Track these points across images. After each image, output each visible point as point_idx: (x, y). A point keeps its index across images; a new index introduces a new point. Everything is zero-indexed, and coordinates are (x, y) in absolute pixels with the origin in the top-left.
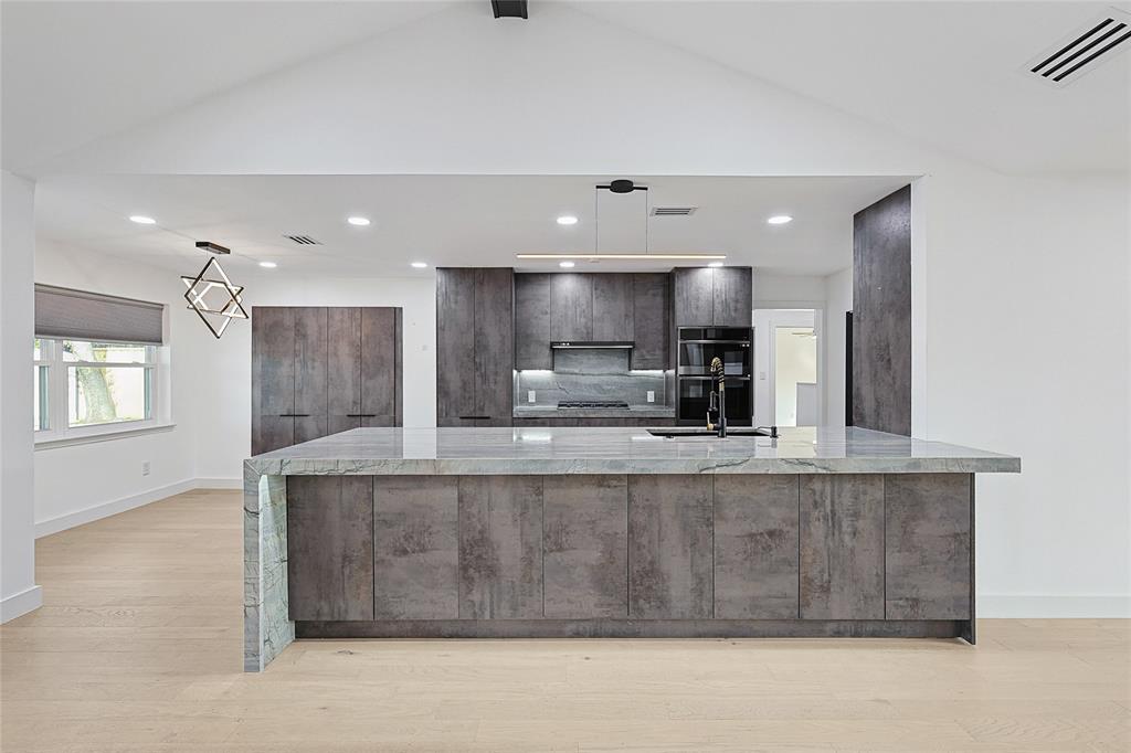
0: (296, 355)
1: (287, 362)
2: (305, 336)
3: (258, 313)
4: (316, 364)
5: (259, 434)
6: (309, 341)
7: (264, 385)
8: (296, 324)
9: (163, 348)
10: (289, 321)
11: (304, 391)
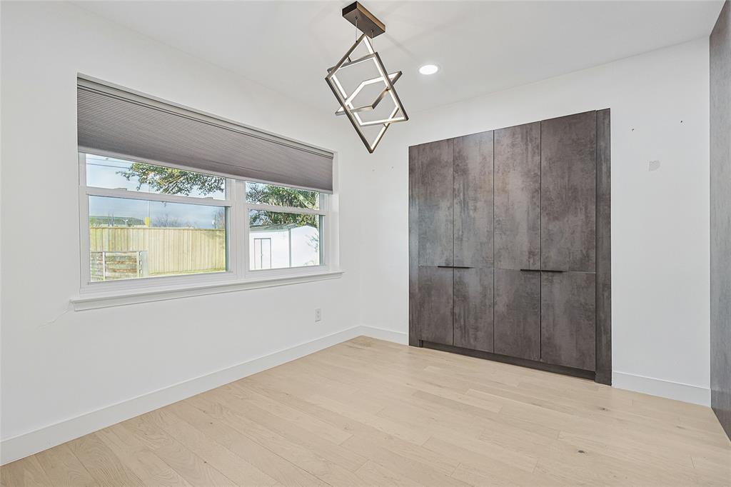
0: (455, 196)
1: (444, 204)
2: (465, 172)
3: (415, 152)
4: (479, 204)
5: (417, 287)
6: (471, 178)
7: (422, 231)
8: (455, 159)
9: (333, 195)
10: (446, 156)
11: (465, 239)
